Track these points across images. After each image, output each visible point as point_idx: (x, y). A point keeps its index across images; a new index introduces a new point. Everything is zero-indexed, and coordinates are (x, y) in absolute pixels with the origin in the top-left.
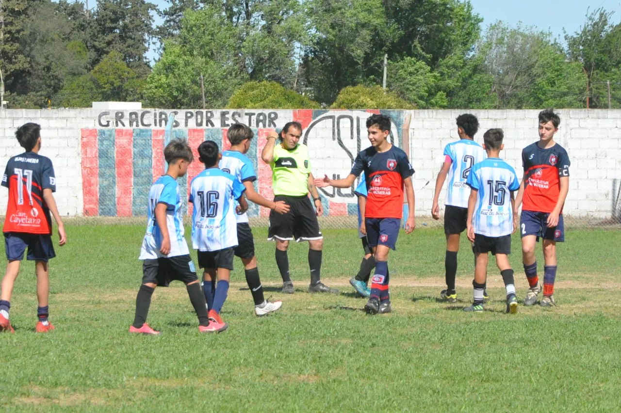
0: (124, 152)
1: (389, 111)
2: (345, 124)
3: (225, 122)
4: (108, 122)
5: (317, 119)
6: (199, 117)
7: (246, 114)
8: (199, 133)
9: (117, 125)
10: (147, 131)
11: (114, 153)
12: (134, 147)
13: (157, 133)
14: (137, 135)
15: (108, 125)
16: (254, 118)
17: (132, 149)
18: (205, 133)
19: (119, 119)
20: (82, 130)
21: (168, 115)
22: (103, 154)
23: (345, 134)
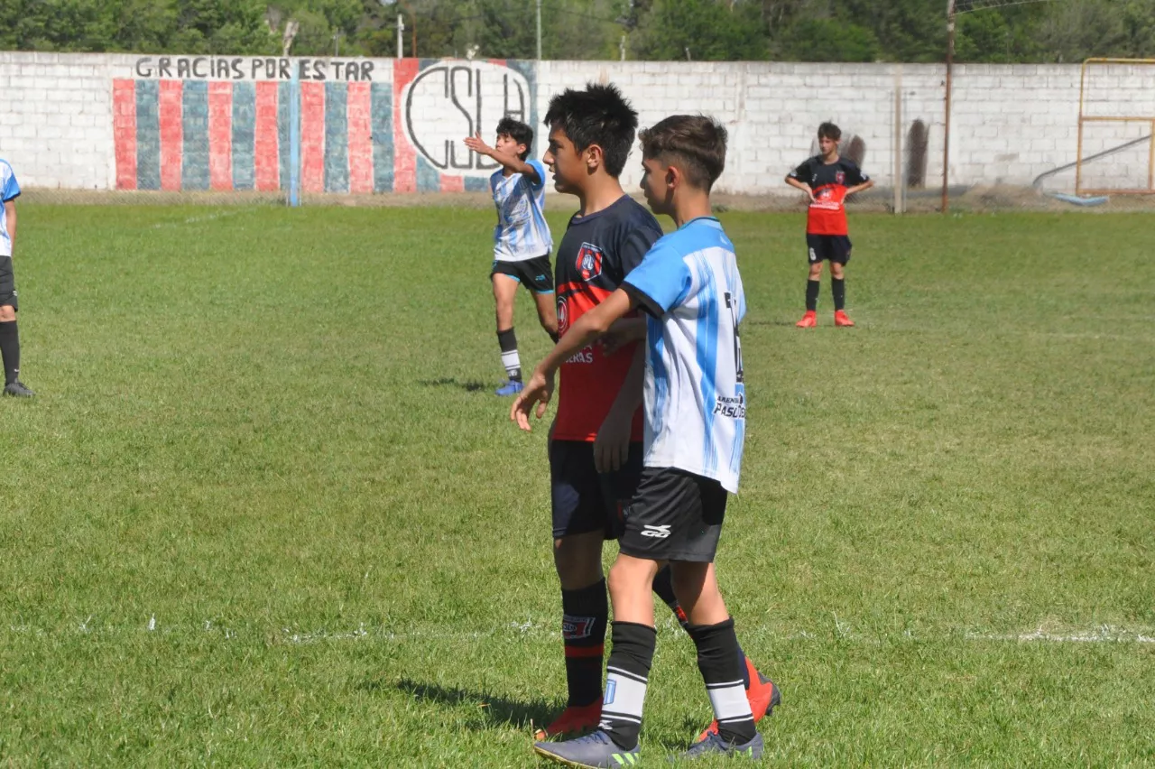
0: (170, 109)
1: (518, 63)
3: (304, 74)
4: (149, 70)
5: (424, 71)
6: (270, 66)
7: (333, 64)
8: (271, 87)
9: (161, 74)
10: (201, 83)
11: (158, 111)
12: (183, 103)
13: (216, 86)
14: (188, 87)
15: (149, 75)
16: (342, 68)
17: (182, 106)
18: (278, 87)
19: (164, 66)
20: (115, 80)
21: (230, 63)
22: (143, 111)
23: (461, 90)
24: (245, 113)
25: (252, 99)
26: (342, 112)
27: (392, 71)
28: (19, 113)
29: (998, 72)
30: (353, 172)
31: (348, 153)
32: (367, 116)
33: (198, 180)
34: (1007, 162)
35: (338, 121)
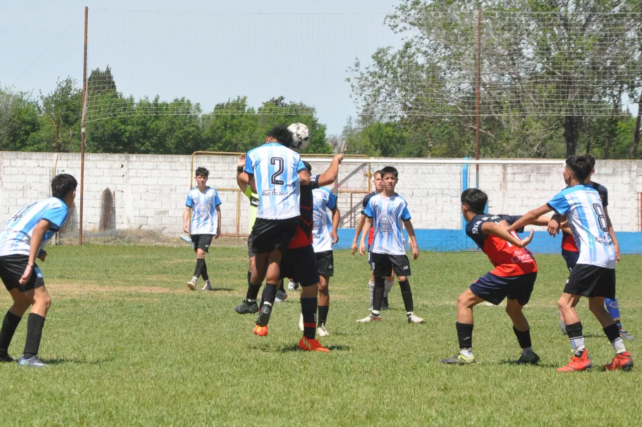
29: (156, 159)
34: (161, 215)
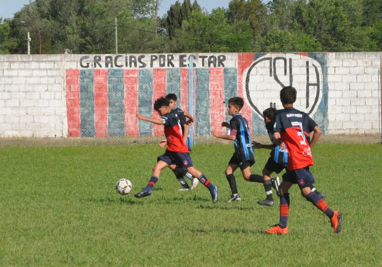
0: (101, 87)
1: (315, 54)
2: (280, 64)
3: (183, 63)
4: (88, 64)
6: (162, 59)
7: (200, 57)
8: (162, 72)
9: (95, 66)
10: (119, 70)
11: (93, 88)
12: (109, 83)
13: (128, 72)
14: (112, 74)
15: (88, 66)
16: (206, 60)
17: (108, 85)
18: (167, 72)
19: (97, 61)
20: (67, 70)
21: (137, 58)
22: (84, 89)
23: (280, 71)
24: (146, 88)
25: (151, 80)
26: (207, 87)
27: (237, 60)
28: (9, 92)
30: (213, 124)
31: (210, 112)
32: (221, 89)
33: (117, 130)
35: (203, 92)
